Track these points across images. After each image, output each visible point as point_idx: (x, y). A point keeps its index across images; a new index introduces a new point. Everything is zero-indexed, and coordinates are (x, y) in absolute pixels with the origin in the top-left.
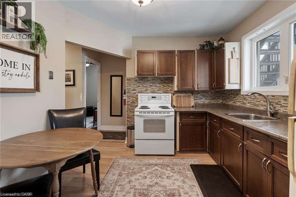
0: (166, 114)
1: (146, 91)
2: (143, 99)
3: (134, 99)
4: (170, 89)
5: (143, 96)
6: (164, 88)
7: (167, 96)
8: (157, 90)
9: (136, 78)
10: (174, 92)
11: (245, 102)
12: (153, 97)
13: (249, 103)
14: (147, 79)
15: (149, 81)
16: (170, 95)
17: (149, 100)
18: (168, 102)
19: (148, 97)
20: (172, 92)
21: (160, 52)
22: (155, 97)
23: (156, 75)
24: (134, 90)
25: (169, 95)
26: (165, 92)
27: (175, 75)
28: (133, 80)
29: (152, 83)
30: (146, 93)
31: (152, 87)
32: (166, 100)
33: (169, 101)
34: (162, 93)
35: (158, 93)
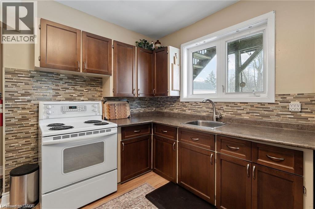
0: (106, 133)
1: (55, 97)
2: (50, 112)
3: (28, 112)
4: (98, 94)
5: (50, 107)
6: (89, 92)
7: (96, 105)
8: (77, 96)
9: (32, 72)
10: (103, 99)
11: (185, 108)
12: (70, 108)
13: (189, 110)
14: (58, 76)
15: (61, 79)
16: (100, 103)
17: (64, 112)
18: (98, 114)
19: (62, 107)
20: (101, 99)
21: (89, 36)
22: (75, 107)
23: (81, 71)
24: (26, 94)
25: (98, 104)
26: (89, 99)
27: (111, 75)
28: (24, 76)
29: (67, 84)
30: (55, 100)
31: (67, 91)
32: (93, 111)
33: (99, 112)
34: (86, 100)
35: (79, 100)
